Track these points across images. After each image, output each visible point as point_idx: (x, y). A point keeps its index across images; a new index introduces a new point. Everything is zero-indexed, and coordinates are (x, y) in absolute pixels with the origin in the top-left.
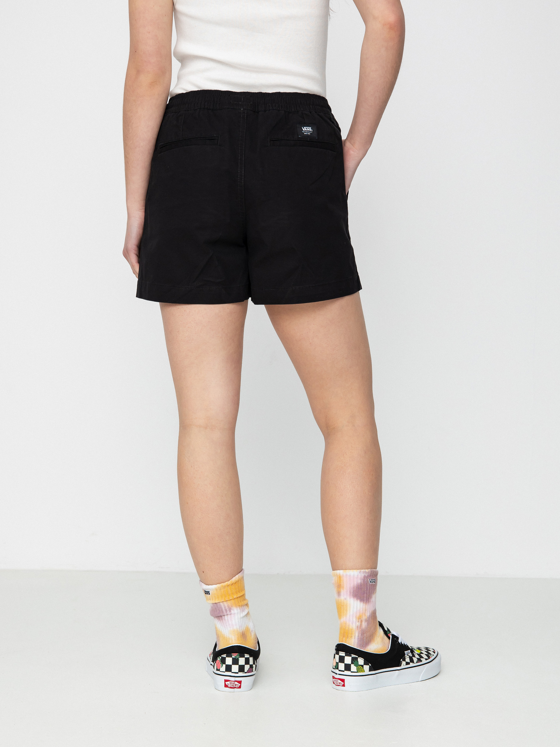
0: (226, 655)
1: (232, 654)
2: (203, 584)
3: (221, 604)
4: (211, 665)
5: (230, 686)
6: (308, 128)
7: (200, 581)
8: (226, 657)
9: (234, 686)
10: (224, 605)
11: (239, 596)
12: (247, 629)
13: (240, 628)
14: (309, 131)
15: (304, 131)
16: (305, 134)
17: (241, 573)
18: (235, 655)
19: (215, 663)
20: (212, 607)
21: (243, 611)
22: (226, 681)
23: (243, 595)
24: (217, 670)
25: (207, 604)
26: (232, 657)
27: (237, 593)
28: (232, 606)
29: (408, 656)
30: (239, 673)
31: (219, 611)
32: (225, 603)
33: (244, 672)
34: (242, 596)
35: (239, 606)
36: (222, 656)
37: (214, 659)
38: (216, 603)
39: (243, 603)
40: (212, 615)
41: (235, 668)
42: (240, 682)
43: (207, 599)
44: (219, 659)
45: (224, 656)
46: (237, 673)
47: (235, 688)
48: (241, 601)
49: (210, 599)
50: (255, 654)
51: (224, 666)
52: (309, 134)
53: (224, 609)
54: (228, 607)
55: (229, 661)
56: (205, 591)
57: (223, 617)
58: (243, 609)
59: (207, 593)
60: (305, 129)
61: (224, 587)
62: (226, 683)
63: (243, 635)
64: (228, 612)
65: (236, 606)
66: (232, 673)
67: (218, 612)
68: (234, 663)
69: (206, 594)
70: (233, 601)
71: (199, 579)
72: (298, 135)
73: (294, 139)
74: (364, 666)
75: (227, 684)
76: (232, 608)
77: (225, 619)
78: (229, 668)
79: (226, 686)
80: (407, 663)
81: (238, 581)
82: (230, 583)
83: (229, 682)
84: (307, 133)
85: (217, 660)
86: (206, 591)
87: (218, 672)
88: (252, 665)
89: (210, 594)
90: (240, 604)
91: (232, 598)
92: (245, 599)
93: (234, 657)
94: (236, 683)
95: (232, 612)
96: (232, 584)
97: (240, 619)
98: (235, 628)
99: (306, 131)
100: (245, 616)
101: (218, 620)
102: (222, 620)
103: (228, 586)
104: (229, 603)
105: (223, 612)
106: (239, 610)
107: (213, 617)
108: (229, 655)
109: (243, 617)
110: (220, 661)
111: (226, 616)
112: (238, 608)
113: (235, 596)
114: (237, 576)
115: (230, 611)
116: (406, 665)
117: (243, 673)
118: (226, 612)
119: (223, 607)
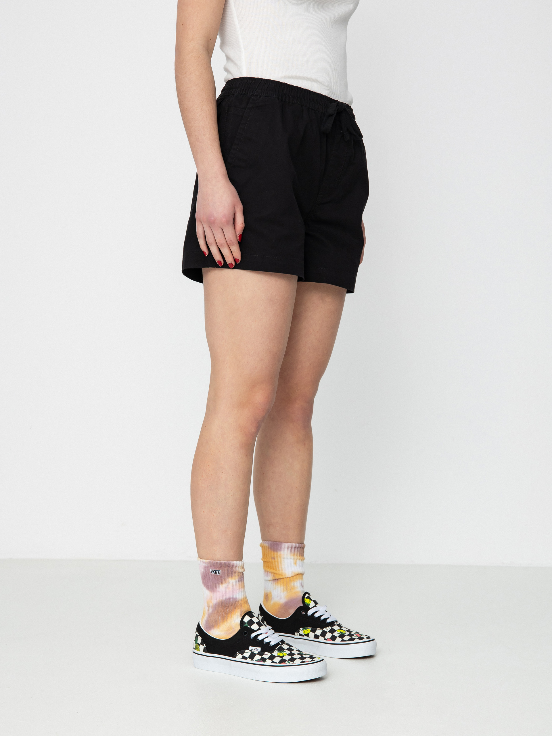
29: (251, 652)
74: (200, 645)
80: (244, 658)
116: (242, 659)
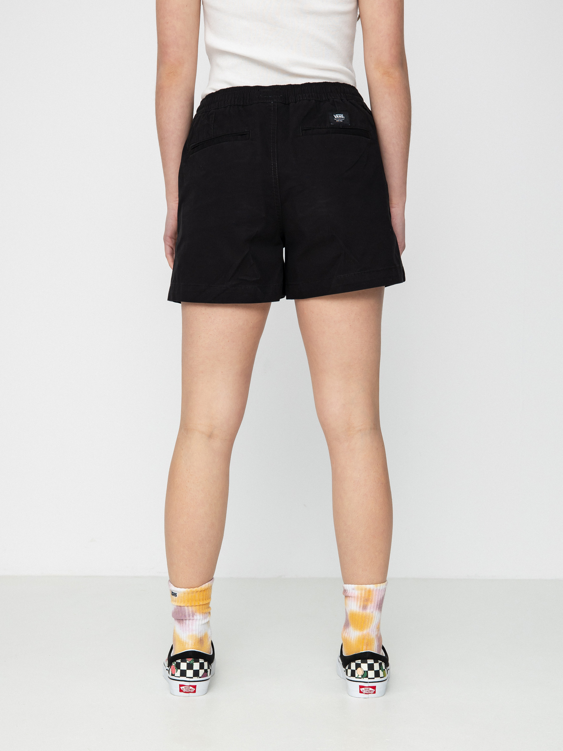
0: (180, 660)
1: (187, 659)
2: (172, 585)
3: (186, 608)
4: (167, 670)
5: (184, 690)
6: (340, 116)
7: (169, 582)
8: (181, 662)
9: (189, 691)
10: (188, 610)
11: (205, 603)
12: (206, 635)
13: (199, 634)
14: (342, 118)
15: (336, 118)
16: (338, 121)
17: (211, 581)
18: (190, 661)
19: (170, 668)
20: (175, 609)
21: (205, 618)
22: (181, 686)
23: (209, 603)
24: (172, 675)
25: (171, 605)
26: (186, 662)
27: (203, 600)
28: (196, 612)
30: (193, 678)
31: (182, 614)
32: (190, 608)
33: (199, 676)
34: (207, 604)
35: (203, 613)
36: (176, 661)
37: (170, 665)
38: (180, 606)
39: (207, 611)
40: (173, 616)
41: (190, 673)
42: (195, 687)
43: (172, 600)
44: (174, 664)
45: (179, 661)
46: (192, 678)
47: (190, 692)
48: (205, 609)
49: (175, 601)
50: (210, 659)
51: (179, 671)
52: (341, 121)
53: (187, 613)
54: (192, 612)
55: (183, 666)
56: (172, 592)
57: (184, 621)
58: (206, 617)
59: (174, 595)
60: (336, 116)
61: (193, 592)
62: (181, 687)
63: (201, 641)
64: (191, 617)
65: (200, 613)
66: (187, 677)
67: (180, 615)
68: (188, 668)
69: (172, 595)
70: (198, 607)
71: (169, 579)
72: (330, 123)
73: (327, 127)
75: (182, 689)
76: (195, 614)
77: (186, 623)
78: (183, 673)
79: (181, 691)
81: (207, 589)
82: (199, 590)
83: (184, 687)
84: (339, 120)
85: (172, 665)
86: (174, 593)
87: (173, 677)
88: (207, 670)
89: (176, 596)
90: (204, 611)
91: (197, 605)
92: (209, 607)
93: (189, 662)
94: (191, 688)
95: (195, 617)
96: (201, 591)
97: (201, 625)
98: (194, 633)
99: (338, 118)
100: (206, 623)
101: (177, 623)
102: (183, 623)
103: (197, 592)
104: (194, 608)
105: (185, 616)
106: (201, 617)
107: (174, 619)
108: (184, 661)
109: (205, 624)
110: (175, 666)
111: (187, 621)
112: (201, 615)
113: (201, 603)
114: (207, 584)
115: (193, 616)
117: (198, 678)
118: (189, 616)
119: (187, 611)
